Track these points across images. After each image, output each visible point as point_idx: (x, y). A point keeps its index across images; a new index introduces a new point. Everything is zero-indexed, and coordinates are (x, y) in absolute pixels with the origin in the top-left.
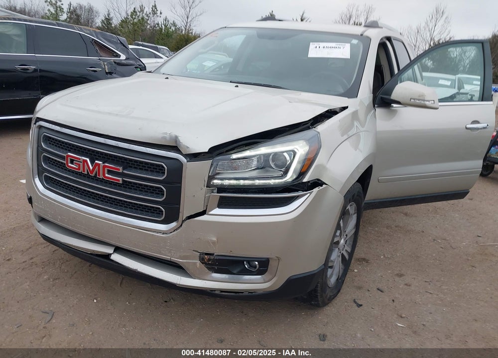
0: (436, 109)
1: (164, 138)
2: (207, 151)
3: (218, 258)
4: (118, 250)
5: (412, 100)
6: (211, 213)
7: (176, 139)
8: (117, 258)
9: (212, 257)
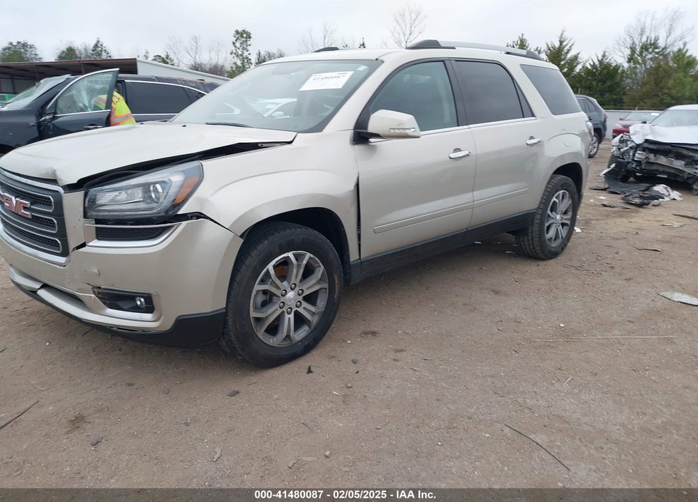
0: (418, 137)
1: (48, 173)
2: (76, 182)
3: (104, 291)
4: (45, 286)
5: (392, 131)
6: (89, 244)
7: (54, 172)
8: (43, 293)
9: (100, 291)
